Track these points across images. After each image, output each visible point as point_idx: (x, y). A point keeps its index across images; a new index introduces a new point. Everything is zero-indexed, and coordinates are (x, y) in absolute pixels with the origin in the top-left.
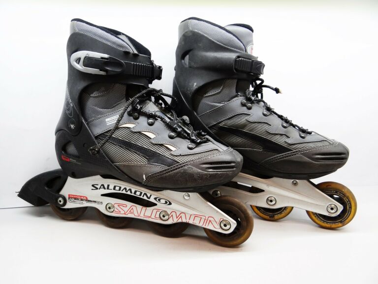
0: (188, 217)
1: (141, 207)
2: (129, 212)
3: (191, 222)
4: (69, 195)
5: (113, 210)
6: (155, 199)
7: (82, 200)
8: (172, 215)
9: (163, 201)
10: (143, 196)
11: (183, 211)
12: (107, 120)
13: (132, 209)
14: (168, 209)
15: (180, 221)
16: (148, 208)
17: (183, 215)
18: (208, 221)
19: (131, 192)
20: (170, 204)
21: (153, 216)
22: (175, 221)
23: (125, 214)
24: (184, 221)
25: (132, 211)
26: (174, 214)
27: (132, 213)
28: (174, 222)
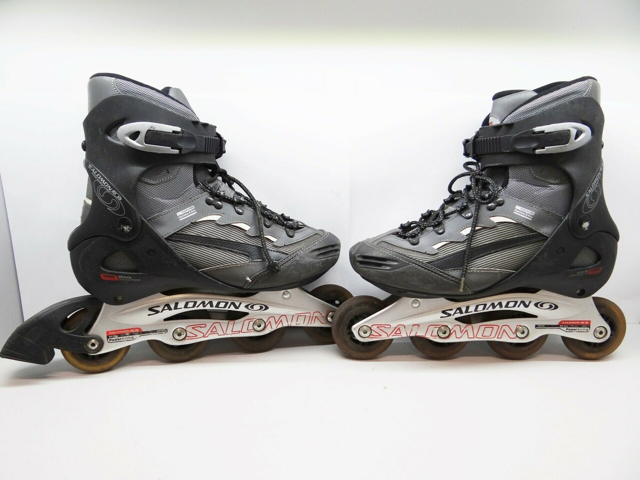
0: (290, 319)
1: (227, 321)
2: (209, 332)
3: (294, 324)
4: (108, 332)
5: (184, 336)
6: (247, 307)
7: (132, 334)
8: (270, 322)
9: (257, 307)
10: (229, 308)
11: (283, 313)
12: (179, 214)
13: (215, 327)
14: (264, 315)
15: (280, 326)
16: (236, 321)
17: (283, 318)
18: (314, 318)
19: (212, 306)
20: (267, 308)
21: (245, 330)
22: (274, 328)
23: (204, 336)
24: (285, 325)
25: (214, 330)
26: (272, 320)
27: (216, 332)
28: (272, 330)
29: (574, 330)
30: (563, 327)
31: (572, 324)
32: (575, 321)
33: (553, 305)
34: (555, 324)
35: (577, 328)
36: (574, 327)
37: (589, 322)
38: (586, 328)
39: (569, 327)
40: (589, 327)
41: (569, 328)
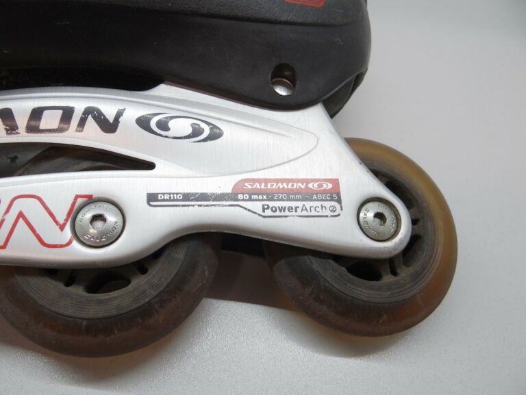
29: (290, 209)
30: (250, 200)
31: (280, 191)
32: (288, 181)
33: (203, 125)
34: (219, 191)
35: (300, 204)
36: (288, 200)
37: (336, 182)
38: (328, 204)
39: (272, 200)
40: (339, 201)
41: (271, 204)
